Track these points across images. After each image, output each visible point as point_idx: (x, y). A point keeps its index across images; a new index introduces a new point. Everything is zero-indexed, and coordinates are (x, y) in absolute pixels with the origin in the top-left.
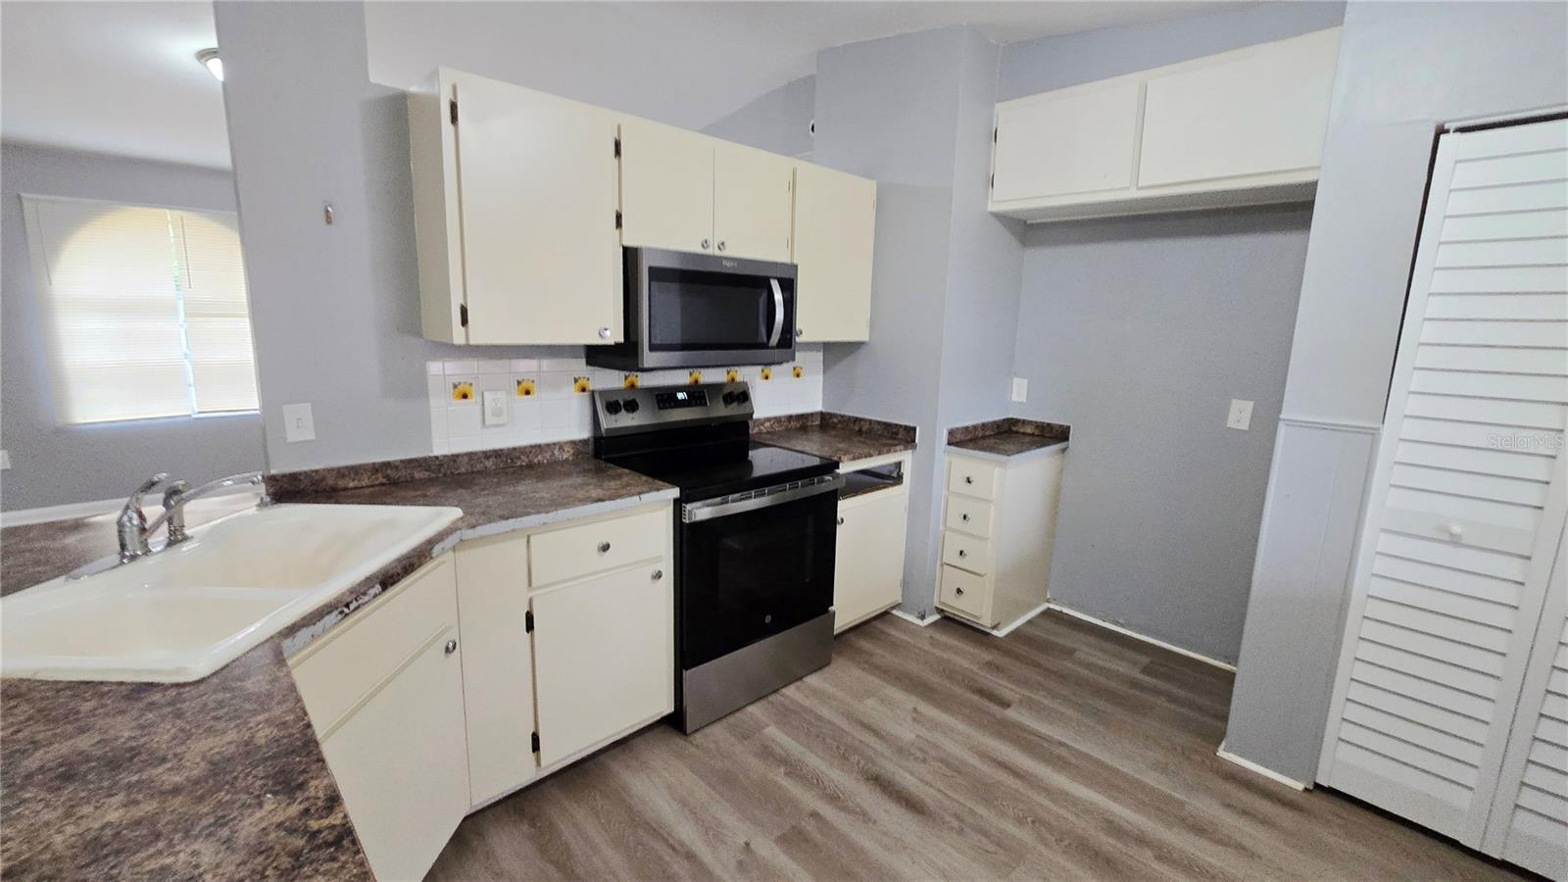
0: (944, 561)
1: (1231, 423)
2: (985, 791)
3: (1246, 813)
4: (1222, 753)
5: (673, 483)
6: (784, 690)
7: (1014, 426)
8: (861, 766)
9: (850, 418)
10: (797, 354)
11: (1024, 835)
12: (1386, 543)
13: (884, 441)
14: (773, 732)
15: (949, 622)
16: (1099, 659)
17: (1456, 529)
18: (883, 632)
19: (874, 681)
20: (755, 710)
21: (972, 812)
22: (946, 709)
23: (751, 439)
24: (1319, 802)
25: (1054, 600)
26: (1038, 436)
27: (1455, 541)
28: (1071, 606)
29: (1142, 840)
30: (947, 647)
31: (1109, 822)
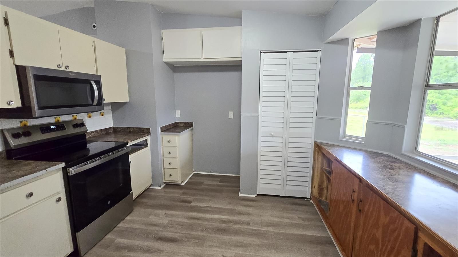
0: (164, 167)
1: (229, 117)
2: (191, 227)
3: (248, 206)
4: (240, 195)
5: (62, 161)
6: (118, 225)
7: (178, 124)
8: (153, 237)
9: (125, 128)
10: (105, 107)
11: (205, 234)
12: (263, 139)
13: (139, 134)
14: (119, 240)
15: (169, 185)
16: (210, 183)
17: (273, 134)
18: (148, 195)
19: (149, 210)
20: (109, 236)
21: (190, 234)
22: (175, 210)
23: (87, 139)
24: (259, 198)
25: (195, 171)
26: (185, 126)
27: (272, 136)
28: (199, 171)
29: (230, 222)
30: (170, 193)
31: (222, 221)
